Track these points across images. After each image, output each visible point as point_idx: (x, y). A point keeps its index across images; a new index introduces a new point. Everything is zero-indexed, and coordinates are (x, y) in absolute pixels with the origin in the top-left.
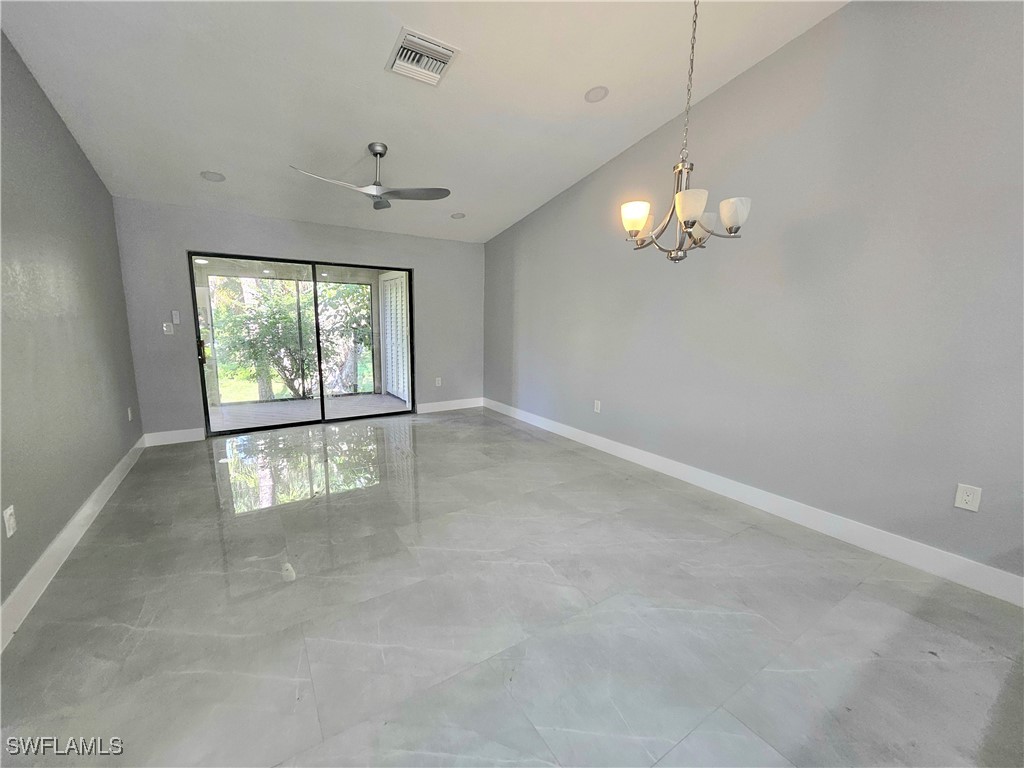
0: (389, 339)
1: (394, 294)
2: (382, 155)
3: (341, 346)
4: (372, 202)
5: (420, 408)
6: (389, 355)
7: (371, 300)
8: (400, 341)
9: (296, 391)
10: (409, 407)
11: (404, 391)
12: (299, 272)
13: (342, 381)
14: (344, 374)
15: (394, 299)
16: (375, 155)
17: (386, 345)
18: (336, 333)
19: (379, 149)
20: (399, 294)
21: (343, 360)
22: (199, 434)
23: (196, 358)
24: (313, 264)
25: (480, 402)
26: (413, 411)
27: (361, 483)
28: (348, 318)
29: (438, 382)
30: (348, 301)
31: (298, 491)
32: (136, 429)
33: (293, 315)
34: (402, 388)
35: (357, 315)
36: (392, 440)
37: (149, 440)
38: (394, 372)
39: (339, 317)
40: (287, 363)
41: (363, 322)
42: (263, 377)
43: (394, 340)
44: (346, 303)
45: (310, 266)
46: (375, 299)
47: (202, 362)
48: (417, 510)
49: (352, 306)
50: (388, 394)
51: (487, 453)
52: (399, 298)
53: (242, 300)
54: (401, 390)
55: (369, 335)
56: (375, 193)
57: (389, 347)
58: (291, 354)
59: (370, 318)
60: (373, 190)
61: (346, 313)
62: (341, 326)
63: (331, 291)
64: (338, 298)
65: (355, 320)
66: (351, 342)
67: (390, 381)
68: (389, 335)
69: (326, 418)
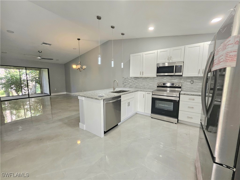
1: (45, 73)
5: (52, 94)
6: (44, 85)
7: (39, 73)
8: (47, 82)
10: (49, 95)
14: (32, 91)
18: (30, 81)
19: (40, 52)
21: (31, 88)
25: (65, 93)
29: (56, 89)
30: (33, 74)
33: (18, 77)
35: (35, 77)
38: (46, 88)
39: (30, 77)
41: (37, 78)
43: (45, 82)
44: (32, 74)
45: (25, 68)
49: (34, 75)
50: (44, 93)
54: (47, 92)
55: (39, 81)
56: (40, 58)
57: (44, 83)
59: (39, 78)
60: (39, 58)
61: (32, 76)
62: (31, 79)
63: (28, 72)
64: (30, 73)
65: (35, 78)
66: (34, 83)
67: (45, 91)
68: (44, 81)
69: (30, 97)
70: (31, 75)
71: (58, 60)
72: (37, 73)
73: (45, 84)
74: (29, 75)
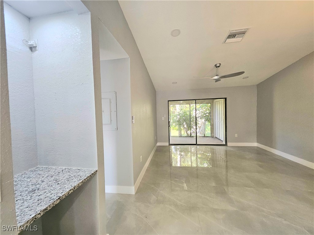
0: (216, 120)
1: (219, 106)
2: (219, 67)
3: (200, 122)
4: (215, 81)
5: (229, 144)
7: (210, 108)
8: (220, 121)
9: (188, 134)
10: (224, 143)
11: (222, 137)
12: (192, 103)
13: (200, 132)
14: (200, 130)
15: (219, 107)
16: (217, 67)
17: (215, 122)
18: (199, 118)
19: (218, 65)
20: (221, 106)
21: (200, 126)
22: (167, 144)
23: (168, 125)
24: (195, 100)
25: (255, 144)
26: (226, 145)
27: (206, 165)
28: (203, 113)
29: (236, 135)
30: (203, 108)
31: (187, 164)
32: (156, 141)
33: (188, 113)
34: (222, 136)
35: (206, 112)
36: (217, 153)
37: (159, 144)
39: (200, 113)
40: (185, 126)
41: (207, 114)
42: (180, 130)
43: (218, 120)
46: (212, 107)
47: (169, 126)
48: (227, 180)
49: (204, 110)
50: (216, 138)
51: (261, 166)
52: (221, 107)
53: (176, 110)
54: (221, 137)
55: (210, 118)
57: (216, 122)
58: (187, 123)
59: (210, 113)
60: (216, 77)
61: (202, 112)
62: (201, 116)
63: (198, 106)
64: (200, 108)
65: (205, 114)
66: (203, 120)
67: (217, 133)
68: (216, 119)
69: (197, 144)
70: (201, 110)
71: (248, 77)
72: (207, 107)
73: (218, 123)
74: (199, 110)
